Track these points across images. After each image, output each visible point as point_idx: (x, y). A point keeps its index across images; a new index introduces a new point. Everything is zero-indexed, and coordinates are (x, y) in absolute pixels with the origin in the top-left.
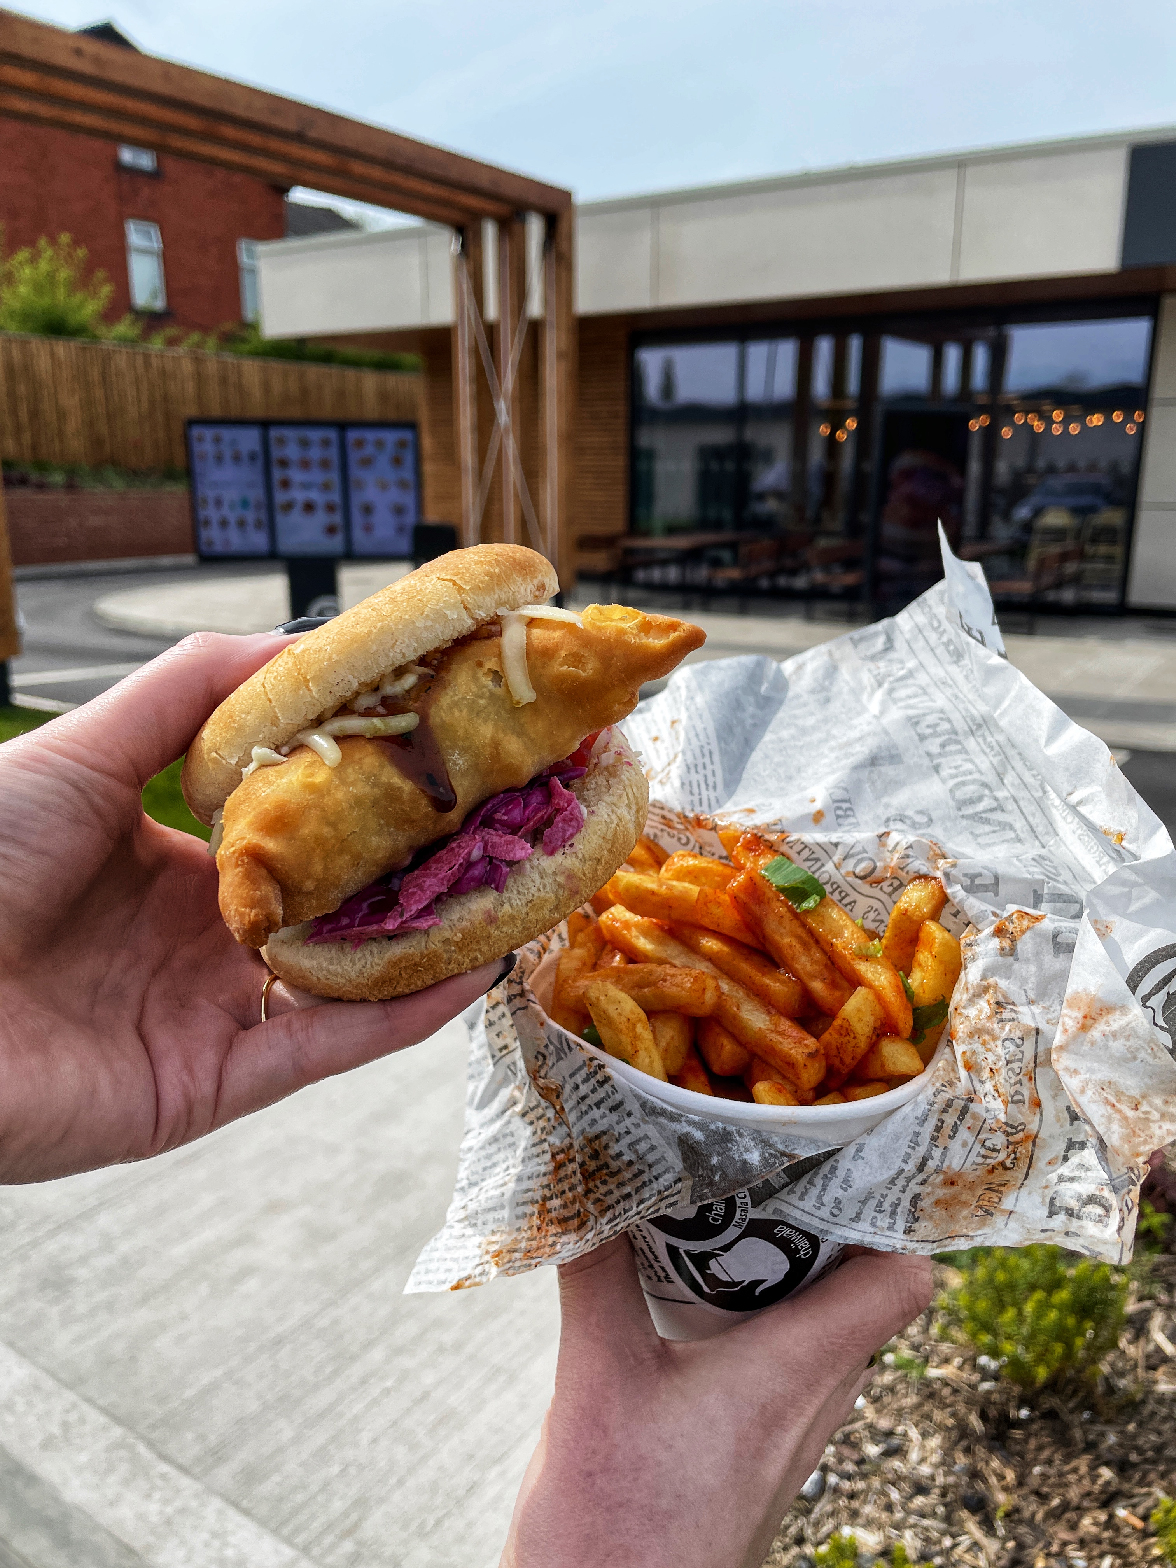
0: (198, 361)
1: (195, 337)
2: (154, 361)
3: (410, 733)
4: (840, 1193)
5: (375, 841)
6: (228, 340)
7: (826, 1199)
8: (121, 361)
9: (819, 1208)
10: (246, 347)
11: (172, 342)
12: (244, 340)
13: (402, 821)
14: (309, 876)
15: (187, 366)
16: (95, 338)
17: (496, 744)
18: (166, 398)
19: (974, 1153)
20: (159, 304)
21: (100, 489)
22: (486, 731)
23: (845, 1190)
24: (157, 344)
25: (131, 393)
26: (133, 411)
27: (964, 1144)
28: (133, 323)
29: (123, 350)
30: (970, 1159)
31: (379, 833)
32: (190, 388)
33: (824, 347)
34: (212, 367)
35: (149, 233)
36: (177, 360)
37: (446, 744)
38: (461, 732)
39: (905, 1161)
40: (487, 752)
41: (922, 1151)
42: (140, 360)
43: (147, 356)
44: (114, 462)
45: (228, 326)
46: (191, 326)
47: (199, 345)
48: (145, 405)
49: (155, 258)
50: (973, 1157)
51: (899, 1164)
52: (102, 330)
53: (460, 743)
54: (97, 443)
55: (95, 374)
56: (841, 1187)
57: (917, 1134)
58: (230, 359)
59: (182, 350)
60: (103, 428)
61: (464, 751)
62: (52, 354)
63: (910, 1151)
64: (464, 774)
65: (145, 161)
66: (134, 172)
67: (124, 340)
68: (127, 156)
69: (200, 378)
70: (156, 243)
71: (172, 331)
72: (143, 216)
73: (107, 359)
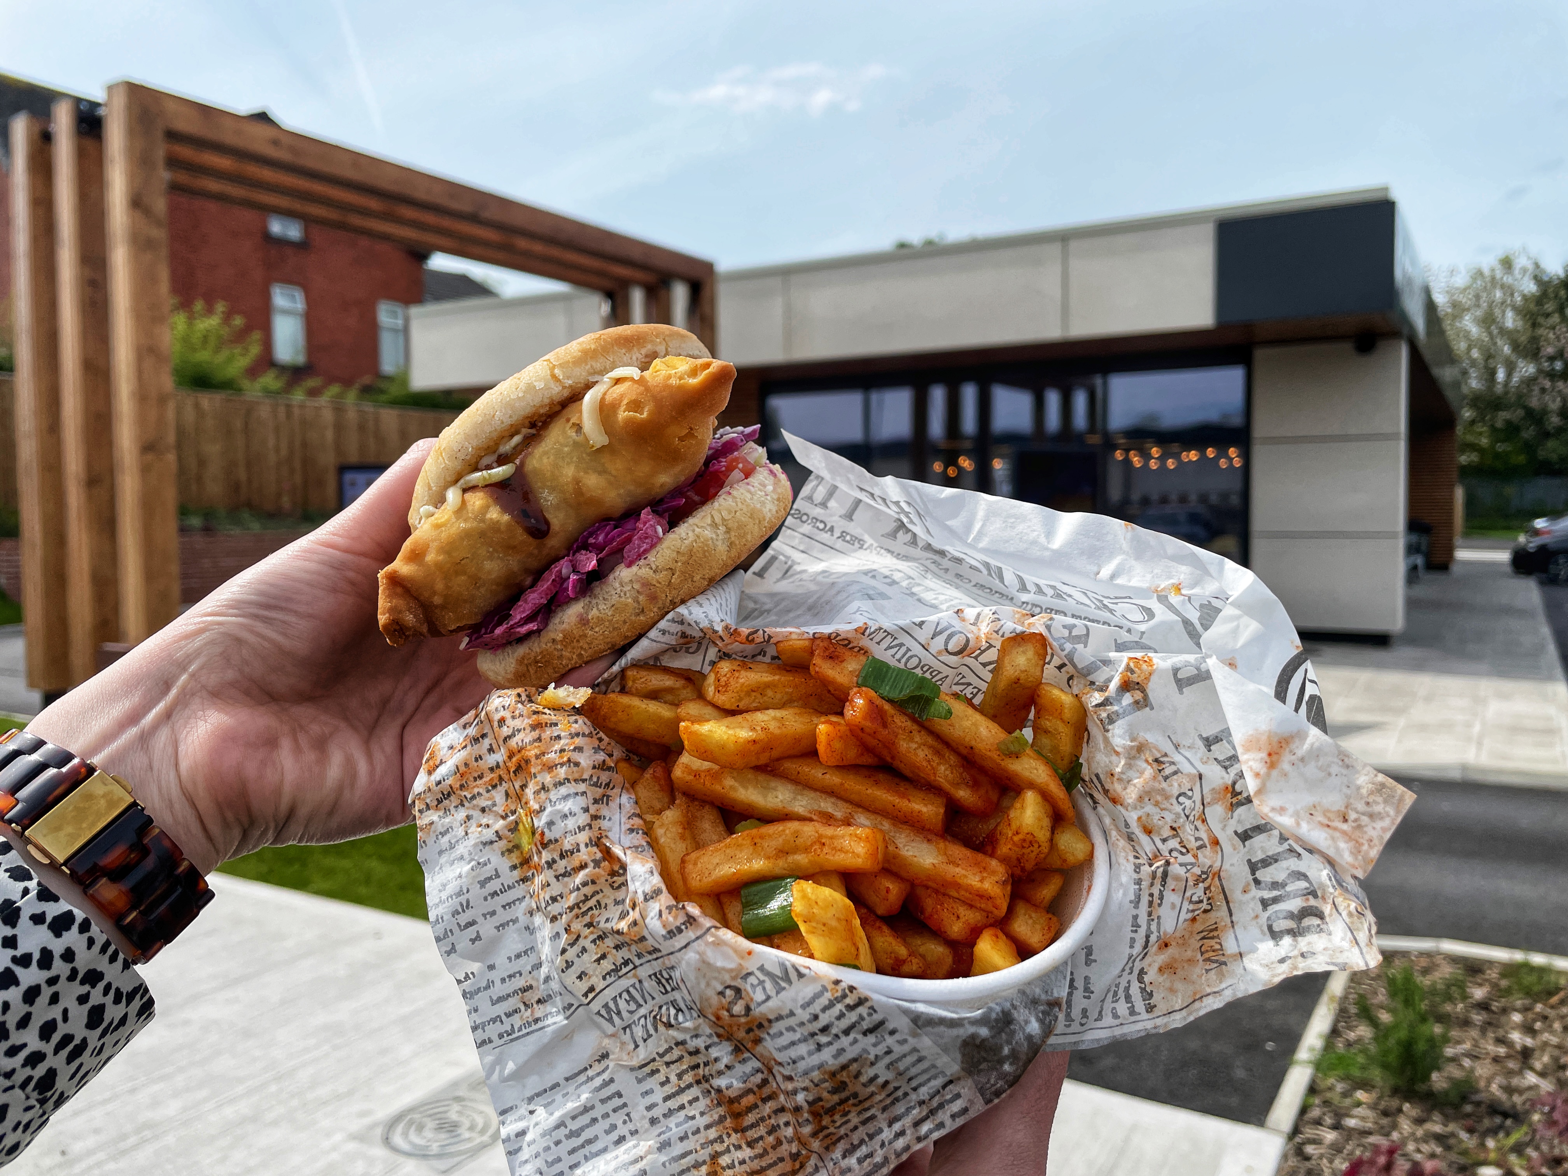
0: (339, 410)
1: (335, 389)
2: (296, 411)
3: (509, 479)
4: (1085, 1003)
5: (488, 565)
6: (367, 391)
7: (1073, 1015)
8: (264, 411)
9: (1069, 1026)
10: (383, 398)
11: (313, 393)
12: (382, 391)
13: (509, 548)
14: (434, 593)
15: (328, 416)
16: (239, 390)
17: (577, 481)
18: (305, 445)
19: (1184, 910)
20: (301, 359)
21: (236, 531)
22: (569, 472)
23: (1089, 998)
24: (298, 396)
25: (271, 442)
26: (272, 458)
27: (1173, 906)
28: (277, 377)
29: (267, 401)
30: (1181, 919)
31: (491, 558)
32: (330, 435)
33: (938, 396)
34: (351, 415)
35: (293, 296)
36: (318, 409)
37: (537, 485)
38: (548, 474)
39: (1132, 947)
40: (570, 488)
41: (1142, 931)
42: (282, 410)
43: (289, 407)
44: (249, 505)
45: (367, 379)
46: (331, 380)
47: (340, 396)
48: (284, 452)
49: (299, 318)
50: (1184, 916)
51: (1128, 951)
52: (246, 384)
53: (549, 484)
54: (236, 487)
55: (238, 424)
56: (1085, 997)
57: (1135, 917)
58: (368, 408)
59: (324, 400)
60: (242, 475)
61: (553, 489)
62: (197, 406)
63: (1133, 935)
64: (557, 507)
65: (293, 231)
66: (281, 242)
67: (268, 392)
68: (276, 227)
69: (339, 427)
70: (300, 304)
71: (312, 382)
72: (288, 280)
73: (250, 410)
